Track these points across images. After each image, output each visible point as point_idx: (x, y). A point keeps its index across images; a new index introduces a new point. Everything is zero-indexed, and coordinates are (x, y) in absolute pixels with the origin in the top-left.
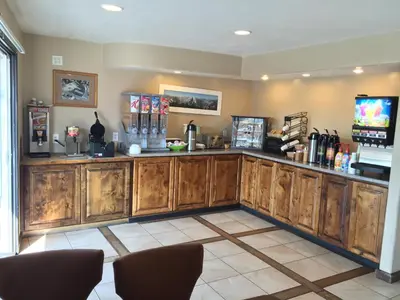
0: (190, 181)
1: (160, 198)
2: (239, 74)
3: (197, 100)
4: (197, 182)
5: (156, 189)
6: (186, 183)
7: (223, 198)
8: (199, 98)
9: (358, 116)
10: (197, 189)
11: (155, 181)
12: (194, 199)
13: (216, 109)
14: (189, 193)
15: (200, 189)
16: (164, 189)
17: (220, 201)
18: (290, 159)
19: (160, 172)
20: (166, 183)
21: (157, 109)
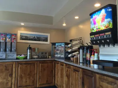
0: (25, 74)
1: (7, 83)
2: (52, 24)
3: (37, 37)
4: (29, 75)
5: (4, 78)
6: (23, 75)
7: (45, 82)
8: (38, 36)
9: (92, 26)
10: (30, 78)
11: (4, 74)
12: (28, 83)
13: (47, 41)
14: (24, 80)
15: (31, 78)
16: (10, 79)
17: (43, 84)
18: (71, 61)
19: (7, 69)
20: (11, 75)
21: (10, 40)
